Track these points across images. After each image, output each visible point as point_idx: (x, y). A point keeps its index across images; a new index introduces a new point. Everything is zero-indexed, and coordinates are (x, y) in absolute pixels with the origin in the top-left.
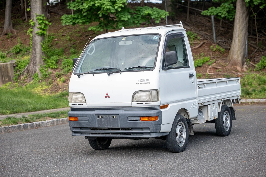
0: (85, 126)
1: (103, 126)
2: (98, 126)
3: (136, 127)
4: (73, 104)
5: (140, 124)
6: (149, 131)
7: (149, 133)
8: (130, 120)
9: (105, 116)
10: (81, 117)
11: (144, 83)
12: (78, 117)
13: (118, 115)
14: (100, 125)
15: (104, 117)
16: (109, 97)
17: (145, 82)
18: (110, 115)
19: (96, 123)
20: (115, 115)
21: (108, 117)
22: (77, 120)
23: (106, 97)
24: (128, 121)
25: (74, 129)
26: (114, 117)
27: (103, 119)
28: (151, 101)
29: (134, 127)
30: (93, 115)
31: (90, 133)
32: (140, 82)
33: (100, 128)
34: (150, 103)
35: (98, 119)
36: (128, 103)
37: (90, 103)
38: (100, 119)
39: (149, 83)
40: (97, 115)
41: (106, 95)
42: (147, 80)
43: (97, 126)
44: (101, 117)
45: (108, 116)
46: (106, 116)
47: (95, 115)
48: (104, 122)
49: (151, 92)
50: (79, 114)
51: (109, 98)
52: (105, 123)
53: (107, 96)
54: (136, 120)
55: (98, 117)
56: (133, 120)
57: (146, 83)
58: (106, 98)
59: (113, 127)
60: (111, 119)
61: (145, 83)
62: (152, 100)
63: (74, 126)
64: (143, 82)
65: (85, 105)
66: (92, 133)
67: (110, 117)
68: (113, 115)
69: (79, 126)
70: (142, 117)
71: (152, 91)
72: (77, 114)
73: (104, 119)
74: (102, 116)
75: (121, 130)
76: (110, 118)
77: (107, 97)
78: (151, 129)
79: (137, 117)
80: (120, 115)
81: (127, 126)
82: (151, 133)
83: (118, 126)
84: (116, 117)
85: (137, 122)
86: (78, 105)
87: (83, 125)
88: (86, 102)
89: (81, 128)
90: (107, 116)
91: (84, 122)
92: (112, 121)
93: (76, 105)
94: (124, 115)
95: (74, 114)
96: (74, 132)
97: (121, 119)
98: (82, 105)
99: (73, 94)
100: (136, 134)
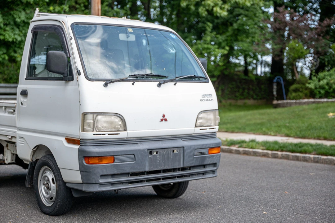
1: (156, 168)
2: (150, 169)
4: (94, 135)
5: (208, 159)
6: (215, 168)
7: (213, 172)
8: (198, 154)
9: (161, 151)
10: (121, 156)
12: (115, 156)
13: (181, 148)
14: (152, 167)
15: (160, 153)
16: (166, 120)
17: (209, 98)
18: (169, 149)
19: (147, 164)
20: (177, 149)
21: (165, 151)
22: (113, 162)
23: (162, 120)
24: (195, 156)
25: (100, 179)
26: (175, 152)
27: (158, 156)
29: (201, 164)
30: (144, 150)
31: (128, 182)
32: (204, 98)
34: (213, 129)
36: (190, 129)
37: (133, 131)
38: (154, 155)
39: (212, 100)
40: (149, 151)
41: (162, 118)
44: (155, 153)
48: (159, 161)
50: (117, 152)
51: (166, 122)
52: (161, 161)
53: (164, 119)
54: (204, 153)
55: (151, 153)
56: (201, 154)
58: (161, 122)
59: (172, 168)
60: (170, 154)
61: (209, 100)
62: (215, 124)
63: (105, 173)
64: (207, 98)
65: (122, 135)
67: (169, 153)
68: (173, 149)
70: (210, 149)
71: (215, 112)
72: (114, 152)
73: (160, 155)
74: (157, 150)
76: (168, 153)
77: (164, 120)
78: (218, 164)
79: (205, 149)
80: (185, 148)
81: (193, 163)
83: (180, 165)
84: (178, 151)
85: (205, 156)
86: (109, 134)
87: (124, 170)
88: (125, 130)
89: (113, 176)
90: (164, 151)
91: (128, 165)
92: (171, 158)
93: (104, 134)
94: (191, 147)
95: (108, 152)
96: (100, 185)
97: (186, 153)
98: (116, 134)
99: (97, 115)
100: (196, 174)
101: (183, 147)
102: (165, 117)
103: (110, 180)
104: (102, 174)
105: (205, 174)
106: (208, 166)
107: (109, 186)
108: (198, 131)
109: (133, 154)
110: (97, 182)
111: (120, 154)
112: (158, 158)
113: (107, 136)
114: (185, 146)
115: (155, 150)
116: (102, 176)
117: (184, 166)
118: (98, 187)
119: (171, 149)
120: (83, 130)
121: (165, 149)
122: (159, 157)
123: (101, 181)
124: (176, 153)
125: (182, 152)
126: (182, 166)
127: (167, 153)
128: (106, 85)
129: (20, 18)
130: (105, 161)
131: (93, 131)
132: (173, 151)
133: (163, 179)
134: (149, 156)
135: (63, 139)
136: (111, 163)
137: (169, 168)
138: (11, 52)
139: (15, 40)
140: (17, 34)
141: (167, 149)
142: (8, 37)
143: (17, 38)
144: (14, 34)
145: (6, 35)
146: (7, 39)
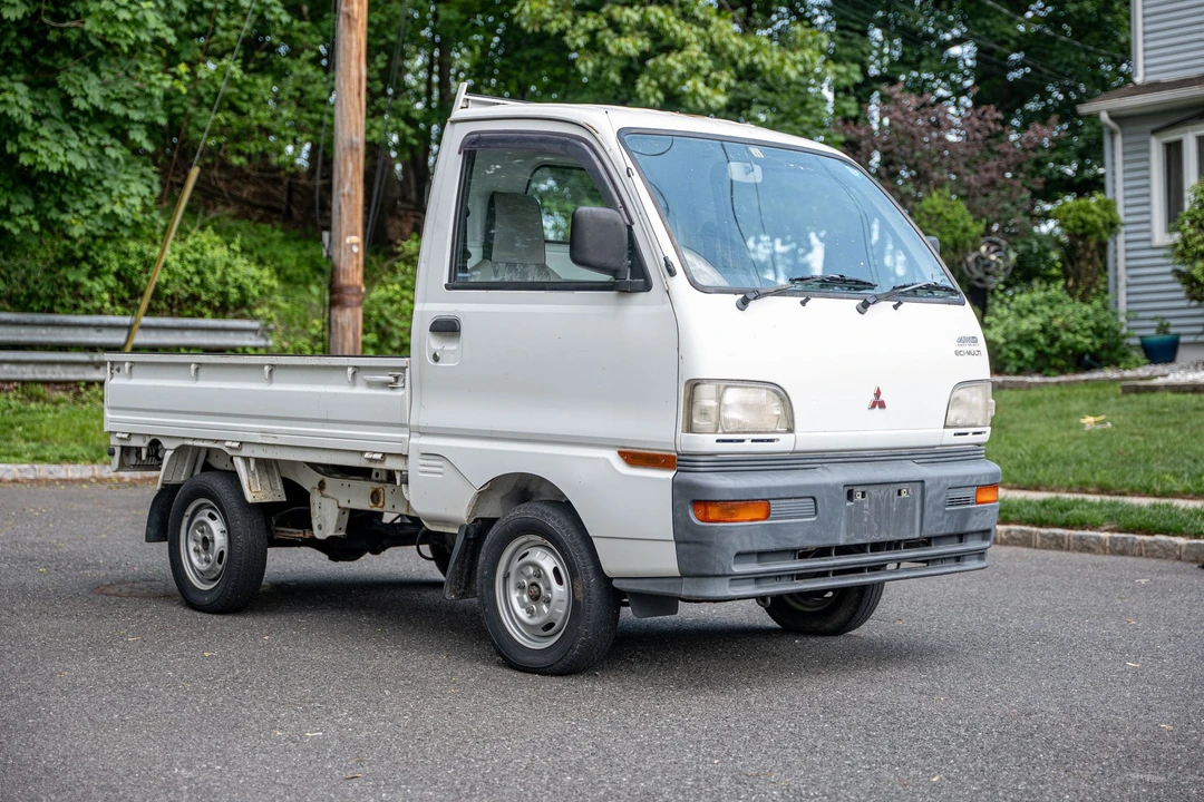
0: (798, 543)
1: (862, 537)
2: (847, 540)
4: (719, 441)
5: (974, 517)
8: (953, 502)
9: (872, 491)
10: (785, 501)
11: (970, 352)
12: (771, 502)
13: (918, 484)
14: (853, 535)
15: (870, 495)
16: (882, 405)
17: (972, 348)
18: (891, 486)
19: (843, 525)
20: (907, 485)
21: (882, 491)
22: (767, 517)
23: (873, 405)
24: (947, 506)
25: (735, 563)
26: (904, 495)
27: (866, 506)
28: (982, 423)
30: (836, 487)
31: (793, 576)
32: (961, 348)
33: (834, 546)
34: (982, 433)
35: (848, 504)
36: (932, 432)
37: (813, 432)
38: (857, 503)
39: (979, 353)
40: (847, 490)
41: (874, 398)
43: (842, 540)
44: (859, 497)
46: (878, 488)
47: (845, 486)
48: (869, 517)
49: (982, 388)
50: (777, 489)
51: (882, 410)
52: (872, 520)
53: (878, 403)
54: (966, 501)
55: (850, 496)
56: (960, 502)
58: (872, 411)
60: (893, 501)
61: (973, 353)
63: (748, 548)
64: (968, 348)
65: (785, 443)
66: (801, 577)
67: (891, 495)
68: (900, 486)
70: (978, 488)
72: (769, 489)
73: (870, 502)
74: (864, 489)
76: (888, 497)
77: (878, 406)
79: (969, 489)
80: (927, 484)
81: (941, 528)
83: (913, 531)
84: (910, 491)
85: (969, 509)
86: (753, 441)
87: (790, 540)
88: (791, 430)
89: (761, 555)
90: (880, 492)
91: (801, 526)
92: (895, 509)
93: (742, 441)
94: (940, 479)
95: (756, 490)
96: (733, 580)
97: (927, 499)
98: (768, 441)
99: (727, 387)
100: (942, 559)
101: (922, 482)
102: (881, 398)
103: (753, 567)
104: (740, 549)
105: (963, 561)
106: (970, 537)
107: (750, 584)
108: (949, 438)
109: (813, 497)
110: (727, 573)
111: (783, 495)
112: (866, 510)
113: (749, 446)
114: (927, 480)
115: (859, 488)
116: (739, 555)
117: (923, 535)
118: (727, 585)
119: (895, 486)
120: (690, 428)
121: (882, 486)
123: (737, 569)
124: (905, 498)
125: (918, 494)
126: (917, 535)
127: (886, 495)
128: (744, 304)
129: (85, 97)
131: (716, 432)
132: (899, 494)
134: (846, 504)
135: (612, 456)
136: (761, 520)
137: (888, 539)
138: (49, 210)
139: (66, 170)
140: (73, 149)
141: (885, 487)
142: (45, 159)
143: (73, 162)
144: (66, 150)
145: (41, 152)
146: (42, 163)
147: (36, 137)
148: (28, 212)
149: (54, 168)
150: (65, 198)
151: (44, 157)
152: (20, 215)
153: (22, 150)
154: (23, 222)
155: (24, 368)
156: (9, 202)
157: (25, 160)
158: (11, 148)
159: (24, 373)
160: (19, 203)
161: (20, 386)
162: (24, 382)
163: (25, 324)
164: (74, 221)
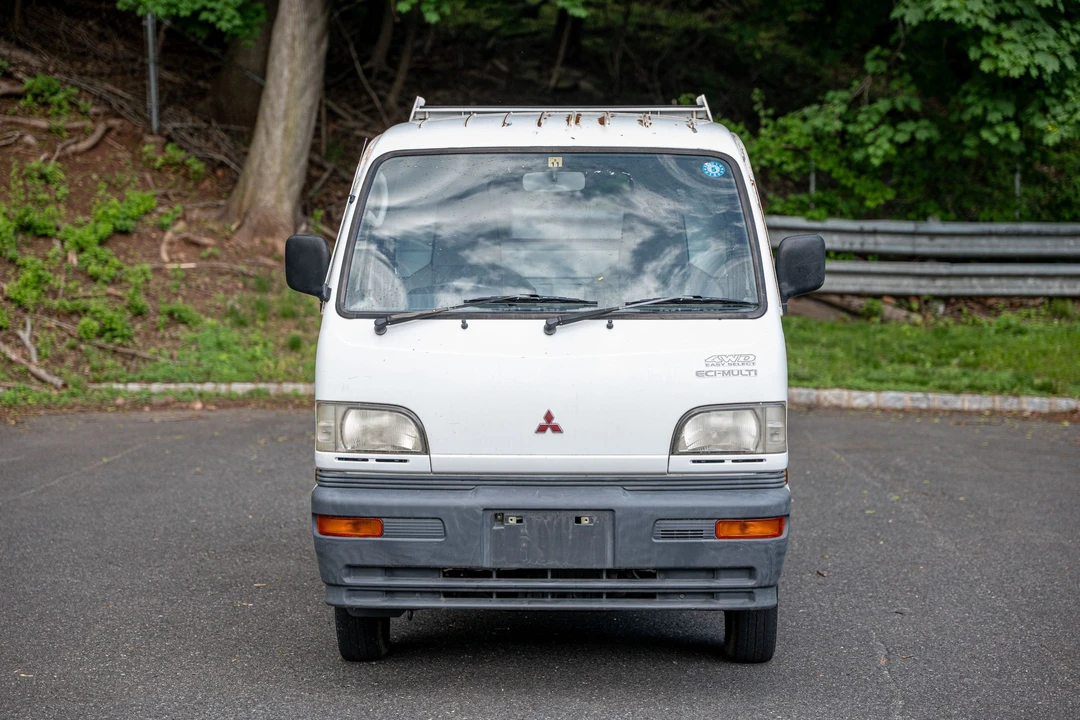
0: (422, 562)
1: (519, 562)
2: (495, 563)
3: (692, 565)
4: (339, 459)
5: (712, 553)
6: (751, 583)
7: (749, 593)
8: (667, 534)
9: (533, 516)
10: (401, 520)
11: (730, 373)
12: (384, 520)
13: (606, 513)
14: (504, 559)
15: (530, 520)
16: (555, 429)
17: (735, 368)
18: (563, 513)
19: (487, 549)
20: (590, 514)
21: (549, 519)
22: (381, 535)
23: (542, 429)
24: (656, 538)
25: (348, 575)
26: (585, 521)
28: (760, 450)
29: (682, 564)
30: (471, 510)
31: (439, 592)
32: (713, 368)
33: (494, 569)
34: (754, 461)
35: (495, 528)
36: (652, 457)
37: (446, 457)
38: (511, 526)
39: (753, 373)
40: (492, 513)
41: (544, 422)
42: (742, 359)
43: (487, 563)
44: (513, 521)
45: (550, 516)
46: (541, 514)
47: (485, 510)
48: (528, 543)
49: (759, 412)
50: (391, 508)
52: (535, 545)
53: (549, 425)
54: (698, 534)
55: (499, 519)
56: (683, 534)
57: (740, 372)
58: (541, 435)
59: (576, 567)
60: (567, 528)
61: (735, 373)
62: (764, 448)
63: (358, 562)
64: (727, 368)
65: (417, 464)
66: (449, 594)
67: (564, 522)
68: (579, 514)
69: (387, 562)
70: (722, 521)
71: (763, 410)
72: (379, 508)
73: (530, 527)
74: (519, 514)
75: (608, 577)
76: (559, 523)
77: (549, 430)
78: (761, 572)
79: (699, 521)
80: (618, 514)
81: (649, 560)
82: (755, 591)
83: (604, 561)
84: (595, 519)
85: (701, 544)
86: (377, 460)
87: (410, 558)
88: (426, 450)
89: (389, 570)
90: (545, 518)
91: (422, 545)
92: (570, 537)
93: (367, 460)
94: (638, 512)
95: (363, 507)
96: (349, 590)
97: (620, 529)
98: (401, 461)
99: (349, 408)
100: (678, 594)
101: (612, 510)
103: (379, 580)
104: (349, 562)
105: (718, 599)
106: (722, 573)
107: (378, 596)
108: (683, 464)
109: (436, 515)
110: (339, 583)
111: (398, 515)
112: (525, 535)
113: (372, 465)
114: (620, 508)
115: (512, 513)
116: (349, 567)
117: (617, 566)
118: (344, 594)
119: (570, 513)
121: (549, 513)
122: (526, 531)
123: (348, 580)
124: (586, 526)
125: (608, 523)
126: (609, 565)
127: (555, 522)
128: (380, 330)
130: (364, 530)
131: (337, 450)
132: (578, 520)
133: (554, 595)
134: (491, 527)
136: (373, 536)
137: (561, 567)
138: (1033, 114)
139: (1034, 73)
140: (1043, 50)
141: (553, 514)
142: (1007, 65)
143: (1043, 65)
144: (1032, 52)
145: (1002, 56)
146: (1003, 69)
147: (999, 40)
148: (1006, 119)
149: (1016, 73)
150: (1049, 101)
151: (1005, 62)
152: (998, 123)
153: (986, 56)
154: (1000, 130)
155: (1050, 283)
156: (985, 110)
157: (986, 66)
158: (974, 54)
159: (1049, 287)
160: (996, 109)
161: (1047, 302)
162: (1051, 298)
163: (1048, 235)
164: (1050, 128)
